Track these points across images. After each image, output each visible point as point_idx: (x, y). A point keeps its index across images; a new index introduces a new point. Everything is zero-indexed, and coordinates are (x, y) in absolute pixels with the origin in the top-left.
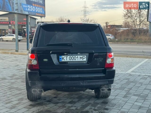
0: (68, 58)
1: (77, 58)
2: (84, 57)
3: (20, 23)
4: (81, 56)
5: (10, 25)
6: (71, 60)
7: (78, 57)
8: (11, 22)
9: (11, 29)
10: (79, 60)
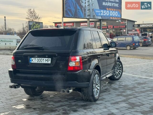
0: (36, 60)
1: (43, 61)
2: (49, 60)
4: (46, 59)
6: (39, 62)
7: (44, 59)
10: (45, 62)
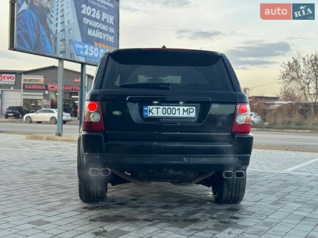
0: (160, 110)
2: (191, 110)
3: (67, 87)
4: (186, 108)
5: (47, 92)
8: (49, 86)
9: (48, 99)
10: (181, 115)
